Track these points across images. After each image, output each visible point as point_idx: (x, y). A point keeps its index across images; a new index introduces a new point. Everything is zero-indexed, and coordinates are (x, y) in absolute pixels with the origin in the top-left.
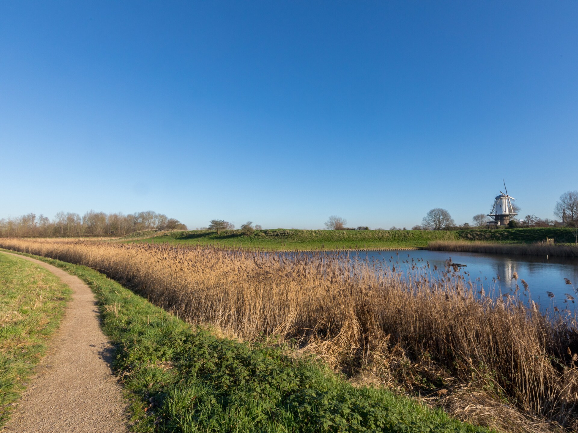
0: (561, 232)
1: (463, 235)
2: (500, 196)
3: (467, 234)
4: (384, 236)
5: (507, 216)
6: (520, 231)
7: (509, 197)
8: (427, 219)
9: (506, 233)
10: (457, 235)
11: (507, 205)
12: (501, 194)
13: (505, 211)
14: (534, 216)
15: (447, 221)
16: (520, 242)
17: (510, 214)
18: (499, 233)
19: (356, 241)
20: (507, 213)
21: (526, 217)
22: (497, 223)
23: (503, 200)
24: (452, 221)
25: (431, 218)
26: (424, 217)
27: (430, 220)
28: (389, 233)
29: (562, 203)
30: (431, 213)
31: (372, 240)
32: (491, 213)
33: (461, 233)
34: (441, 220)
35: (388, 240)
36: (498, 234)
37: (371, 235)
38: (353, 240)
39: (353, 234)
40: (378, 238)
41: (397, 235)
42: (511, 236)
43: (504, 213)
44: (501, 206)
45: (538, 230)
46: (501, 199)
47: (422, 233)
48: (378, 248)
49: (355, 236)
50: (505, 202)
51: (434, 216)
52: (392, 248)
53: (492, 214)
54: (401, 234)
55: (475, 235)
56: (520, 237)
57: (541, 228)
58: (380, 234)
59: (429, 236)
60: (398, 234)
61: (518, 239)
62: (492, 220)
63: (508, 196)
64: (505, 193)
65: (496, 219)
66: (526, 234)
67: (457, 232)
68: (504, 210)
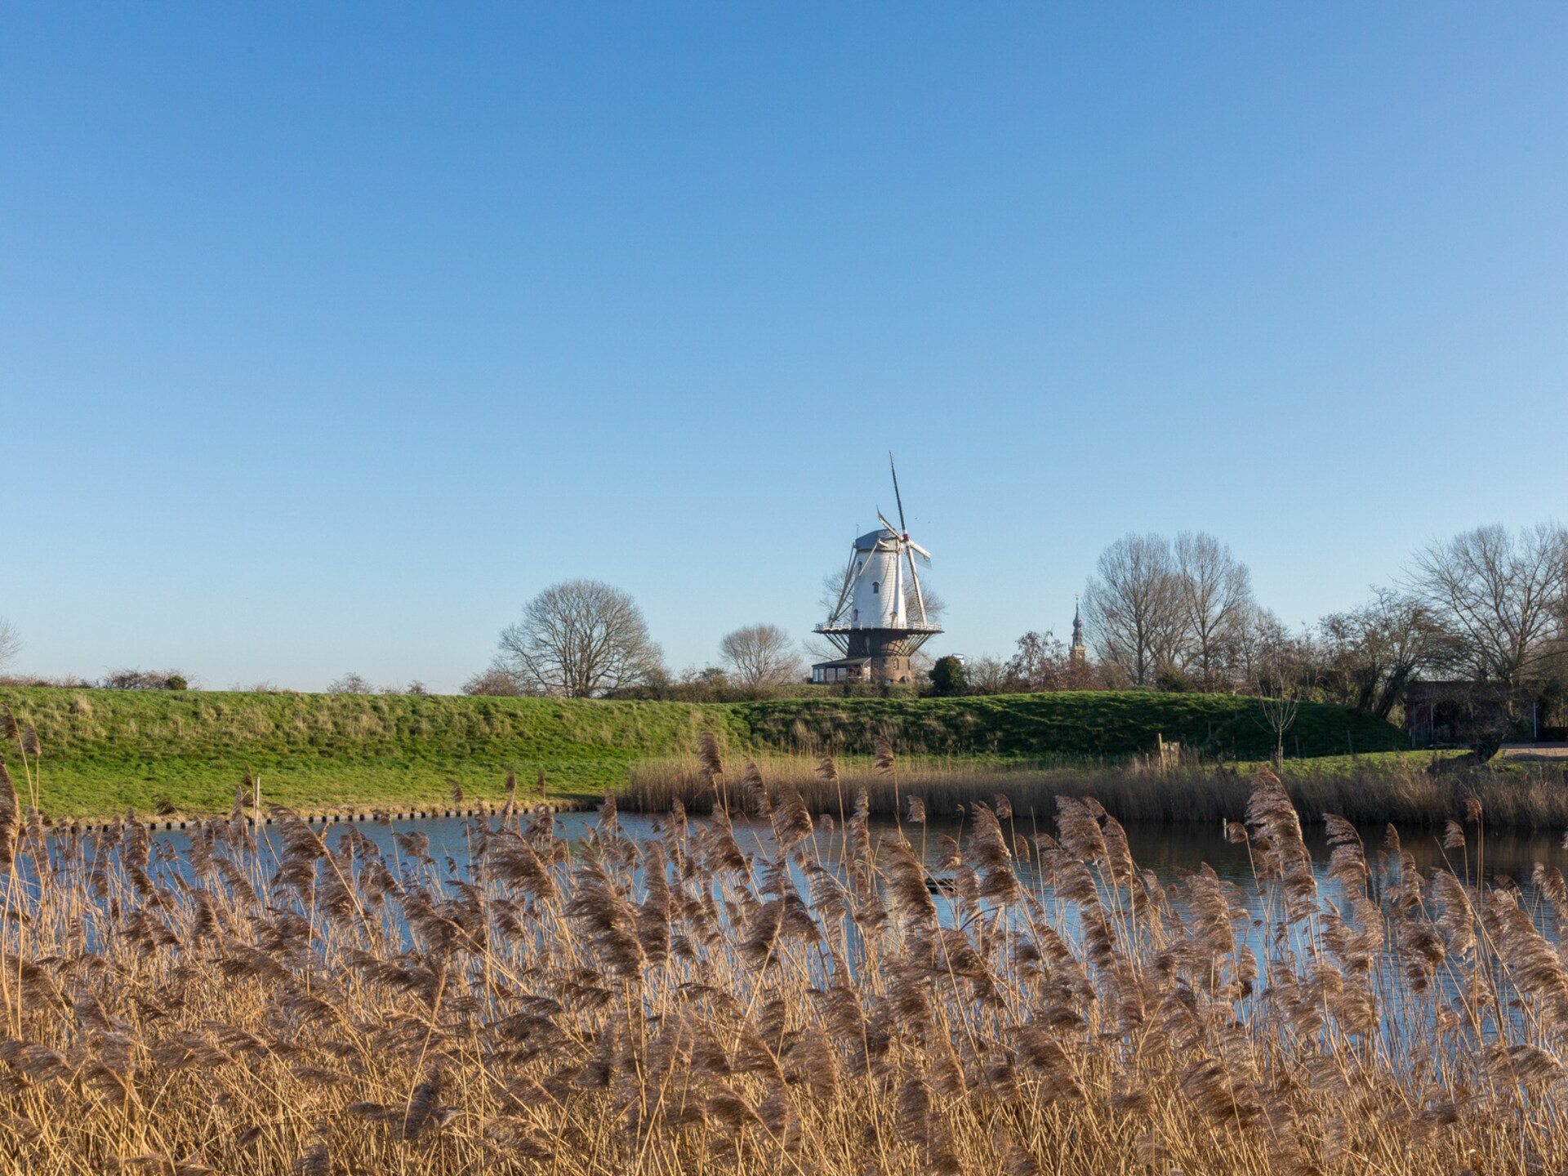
0: (1192, 711)
1: (770, 726)
2: (874, 536)
3: (788, 724)
4: (350, 726)
5: (902, 634)
6: (1027, 707)
7: (910, 542)
8: (526, 643)
9: (969, 718)
10: (739, 723)
11: (901, 582)
12: (880, 526)
13: (895, 614)
14: (1050, 640)
15: (629, 654)
16: (1038, 758)
17: (915, 627)
18: (938, 718)
19: (166, 758)
20: (902, 622)
21: (1023, 641)
22: (856, 669)
23: (886, 556)
24: (657, 652)
25: (544, 636)
26: (506, 627)
27: (539, 644)
28: (376, 708)
29: (1105, 585)
30: (549, 603)
31: (273, 757)
32: (833, 618)
33: (756, 715)
34: (595, 645)
35: (373, 752)
36: (934, 723)
37: (264, 725)
38: (149, 759)
39: (141, 718)
40: (312, 741)
41: (425, 725)
42: (992, 731)
43: (886, 623)
44: (876, 587)
45: (1101, 703)
46: (880, 550)
47: (567, 714)
48: (336, 805)
49: (156, 730)
50: (892, 564)
51: (560, 626)
52: (423, 806)
53: (836, 626)
54: (449, 721)
55: (827, 725)
56: (1033, 734)
57: (1112, 693)
58: (323, 717)
59: (606, 734)
60: (432, 719)
61: (1027, 748)
62: (838, 655)
63: (906, 538)
64: (897, 524)
65: (852, 653)
66: (1057, 720)
67: (735, 712)
68: (890, 610)
